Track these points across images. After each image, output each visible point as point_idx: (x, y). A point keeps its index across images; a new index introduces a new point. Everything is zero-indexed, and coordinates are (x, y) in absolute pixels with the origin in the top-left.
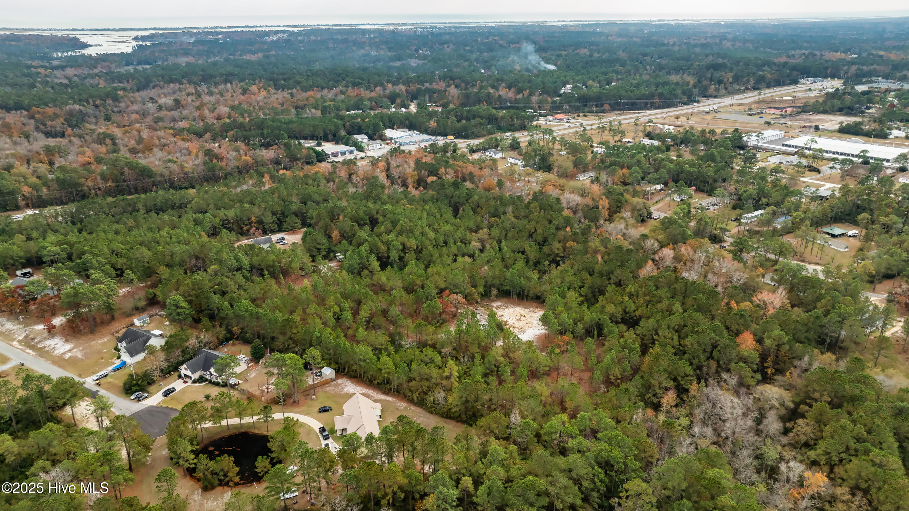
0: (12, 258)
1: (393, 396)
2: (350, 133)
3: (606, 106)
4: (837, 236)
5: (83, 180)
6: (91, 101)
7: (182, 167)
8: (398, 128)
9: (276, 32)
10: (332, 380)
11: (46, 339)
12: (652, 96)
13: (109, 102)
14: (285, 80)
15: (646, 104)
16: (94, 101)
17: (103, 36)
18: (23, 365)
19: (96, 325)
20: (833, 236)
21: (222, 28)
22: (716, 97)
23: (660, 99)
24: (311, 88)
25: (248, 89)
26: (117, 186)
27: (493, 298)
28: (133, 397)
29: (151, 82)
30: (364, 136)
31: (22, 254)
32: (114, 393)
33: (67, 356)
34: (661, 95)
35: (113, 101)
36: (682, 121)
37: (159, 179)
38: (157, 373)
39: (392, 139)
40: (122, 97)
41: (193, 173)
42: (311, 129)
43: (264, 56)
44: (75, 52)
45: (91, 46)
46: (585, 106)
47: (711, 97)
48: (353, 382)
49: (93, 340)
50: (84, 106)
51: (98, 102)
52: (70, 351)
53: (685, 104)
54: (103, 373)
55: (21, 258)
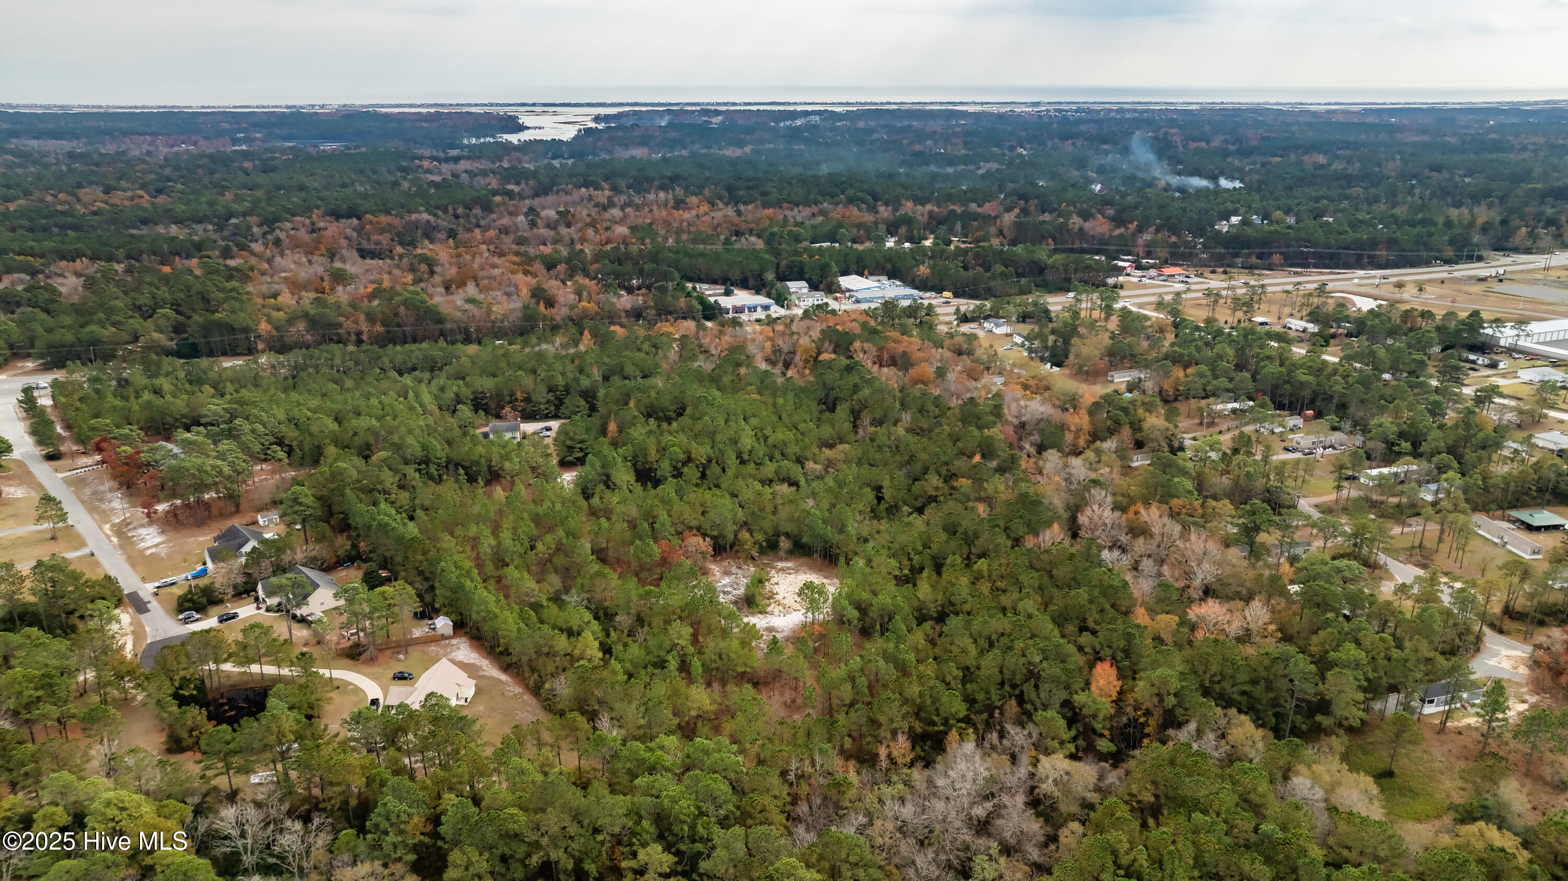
0: (171, 416)
1: (511, 675)
2: (782, 278)
3: (1277, 258)
4: (1538, 529)
5: (342, 319)
6: (450, 209)
7: (489, 311)
8: (872, 274)
9: (806, 113)
10: (443, 637)
11: (143, 526)
12: (1374, 244)
13: (477, 211)
14: (749, 188)
15: (1360, 257)
16: (455, 209)
17: (555, 114)
18: (92, 555)
19: (210, 517)
20: (1530, 528)
21: (734, 104)
22: (1528, 251)
23: (1388, 249)
24: (779, 204)
25: (683, 201)
26: (388, 332)
27: (782, 553)
28: (181, 617)
29: (558, 184)
30: (803, 284)
31: (185, 411)
32: (164, 608)
33: (149, 552)
34: (1391, 243)
35: (483, 209)
36: (1409, 293)
37: (448, 326)
38: (231, 591)
39: (849, 290)
40: (498, 205)
41: (502, 321)
42: (725, 268)
43: (753, 151)
44: (494, 137)
45: (528, 128)
46: (1237, 255)
47: (1516, 250)
48: (471, 646)
49: (195, 536)
50: (435, 215)
51: (460, 211)
52: (157, 545)
53: (1447, 262)
54: (169, 580)
55: (184, 416)
